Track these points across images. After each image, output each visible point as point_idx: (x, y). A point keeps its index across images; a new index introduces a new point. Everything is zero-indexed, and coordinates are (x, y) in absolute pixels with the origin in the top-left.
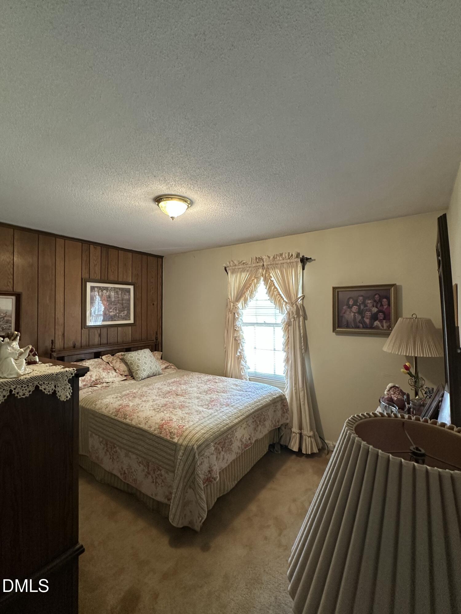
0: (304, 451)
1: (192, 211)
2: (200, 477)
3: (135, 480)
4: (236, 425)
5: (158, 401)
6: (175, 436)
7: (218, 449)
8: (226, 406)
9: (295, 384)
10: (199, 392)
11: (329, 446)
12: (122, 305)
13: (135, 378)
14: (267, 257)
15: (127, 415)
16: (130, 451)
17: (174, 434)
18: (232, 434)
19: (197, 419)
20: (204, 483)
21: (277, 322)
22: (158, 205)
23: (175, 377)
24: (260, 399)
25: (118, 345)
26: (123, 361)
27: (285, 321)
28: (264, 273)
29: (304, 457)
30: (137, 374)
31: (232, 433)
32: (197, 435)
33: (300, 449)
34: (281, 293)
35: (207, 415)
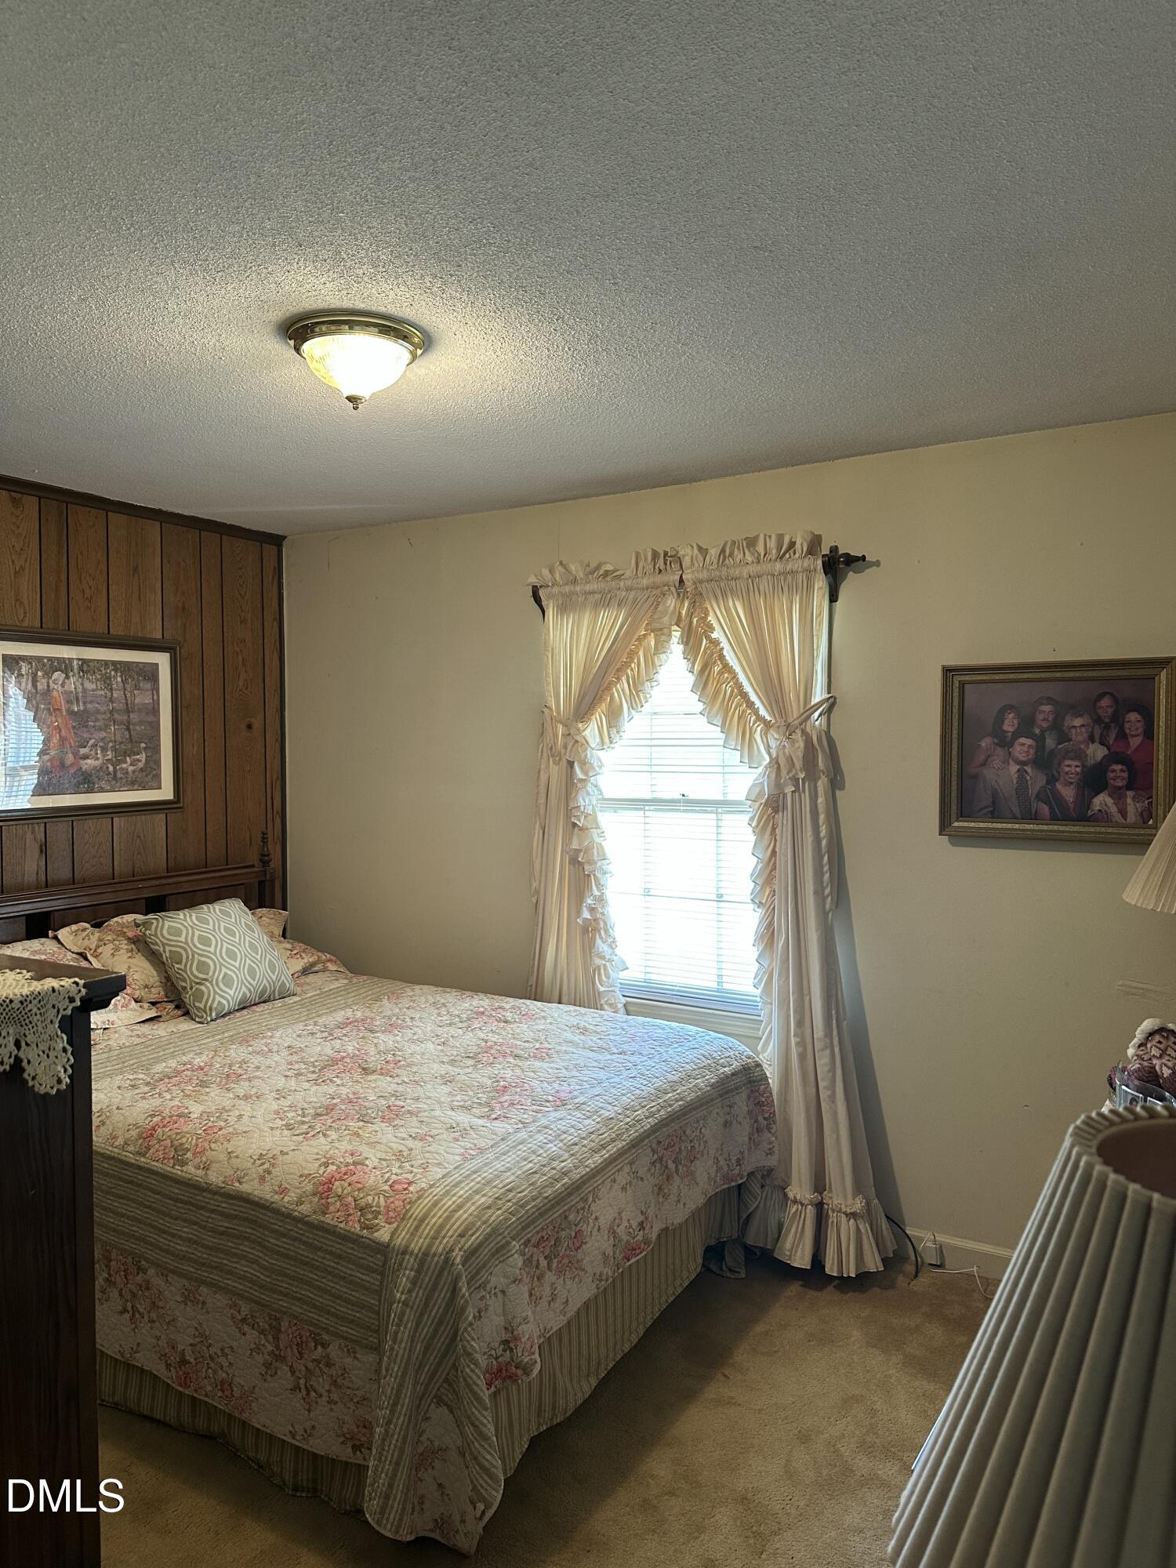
0: (831, 1268)
1: (422, 372)
2: (477, 1364)
3: (225, 1385)
4: (594, 1176)
5: (299, 1096)
6: (380, 1221)
7: (534, 1263)
8: (556, 1108)
9: (800, 1023)
10: (445, 1059)
11: (920, 1248)
12: (128, 729)
13: (193, 1011)
14: (696, 551)
15: (188, 1150)
16: (202, 1282)
17: (377, 1214)
18: (583, 1209)
19: (458, 1158)
20: (489, 1385)
21: (730, 797)
22: (297, 349)
23: (349, 1006)
24: (675, 1078)
25: (118, 887)
26: (141, 946)
27: (760, 794)
28: (684, 612)
29: (830, 1288)
30: (199, 996)
31: (581, 1205)
32: (463, 1216)
33: (818, 1260)
34: (748, 688)
35: (491, 1143)
